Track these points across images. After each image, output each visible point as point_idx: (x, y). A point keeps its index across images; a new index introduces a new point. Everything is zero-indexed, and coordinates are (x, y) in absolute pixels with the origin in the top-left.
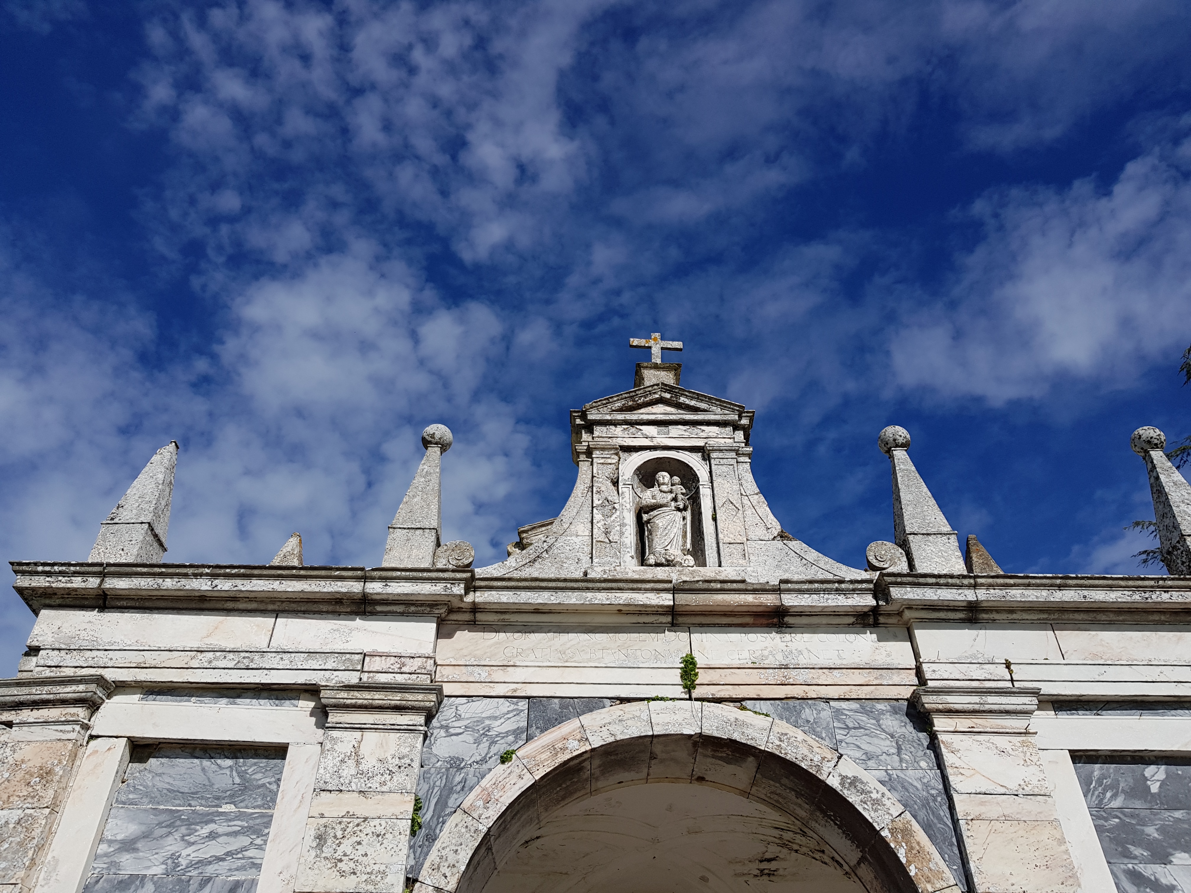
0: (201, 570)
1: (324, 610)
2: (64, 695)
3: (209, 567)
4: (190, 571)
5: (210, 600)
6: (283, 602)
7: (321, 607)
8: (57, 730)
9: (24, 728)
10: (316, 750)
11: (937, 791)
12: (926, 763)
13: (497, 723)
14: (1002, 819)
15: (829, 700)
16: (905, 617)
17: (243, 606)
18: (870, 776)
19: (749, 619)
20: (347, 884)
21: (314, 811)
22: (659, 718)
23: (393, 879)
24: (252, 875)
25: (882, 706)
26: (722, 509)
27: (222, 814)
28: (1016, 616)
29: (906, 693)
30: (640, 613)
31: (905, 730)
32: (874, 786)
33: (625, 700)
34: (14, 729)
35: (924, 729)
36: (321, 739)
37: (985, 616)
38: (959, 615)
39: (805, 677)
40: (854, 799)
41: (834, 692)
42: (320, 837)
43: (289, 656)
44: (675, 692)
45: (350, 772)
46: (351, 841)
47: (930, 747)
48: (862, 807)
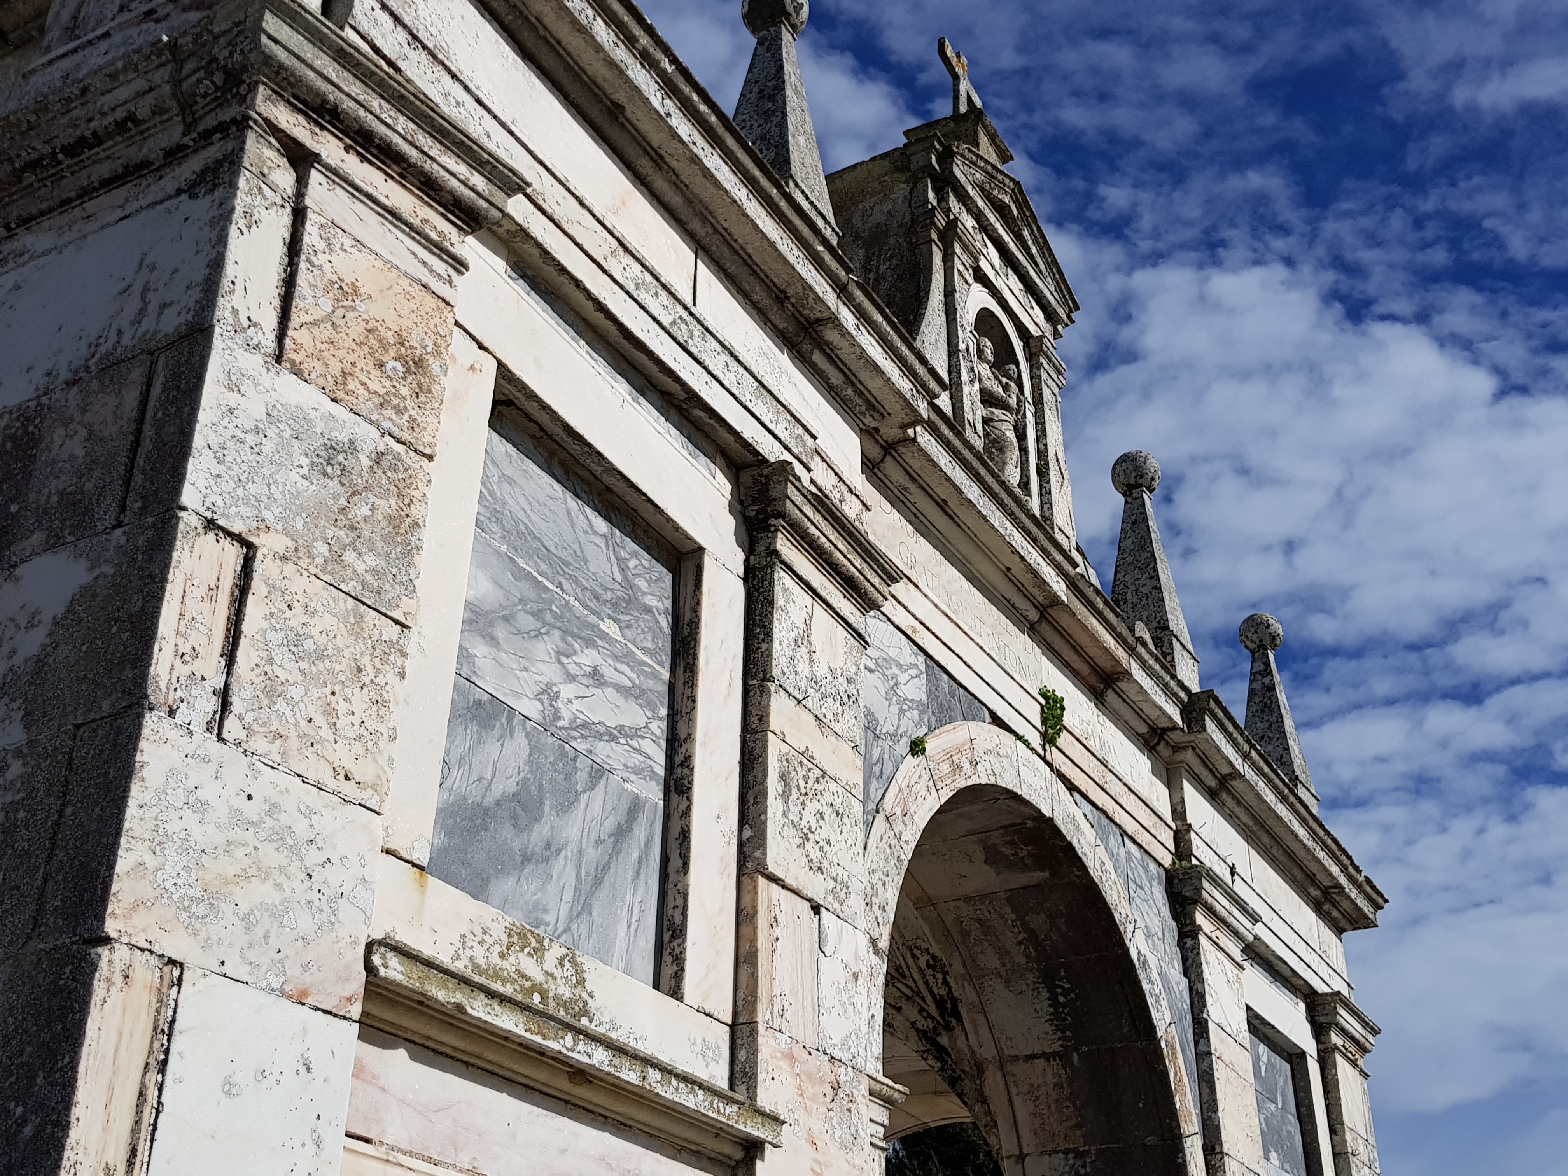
0: (659, 55)
1: (755, 297)
2: (443, 173)
3: (674, 61)
4: (644, 40)
5: (623, 124)
6: (716, 230)
7: (757, 289)
8: (414, 254)
9: (339, 190)
10: (739, 590)
11: (1186, 1006)
12: (1178, 965)
13: (903, 678)
14: (1231, 1066)
15: (1124, 833)
16: (1180, 756)
17: (660, 184)
18: (1152, 961)
19: (1085, 669)
20: (816, 887)
21: (775, 721)
22: (1025, 772)
23: (856, 903)
24: (654, 794)
25: (1152, 866)
26: (1052, 465)
27: (604, 636)
28: (1238, 810)
29: (1167, 860)
30: (1020, 588)
31: (1166, 911)
32: (1155, 976)
33: (997, 721)
34: (315, 177)
35: (1175, 917)
36: (741, 571)
37: (1224, 796)
38: (1212, 783)
39: (1115, 788)
40: (1146, 986)
41: (1130, 826)
42: (784, 777)
43: (733, 364)
44: (1035, 740)
45: (803, 668)
46: (812, 807)
47: (1181, 944)
48: (1150, 1000)
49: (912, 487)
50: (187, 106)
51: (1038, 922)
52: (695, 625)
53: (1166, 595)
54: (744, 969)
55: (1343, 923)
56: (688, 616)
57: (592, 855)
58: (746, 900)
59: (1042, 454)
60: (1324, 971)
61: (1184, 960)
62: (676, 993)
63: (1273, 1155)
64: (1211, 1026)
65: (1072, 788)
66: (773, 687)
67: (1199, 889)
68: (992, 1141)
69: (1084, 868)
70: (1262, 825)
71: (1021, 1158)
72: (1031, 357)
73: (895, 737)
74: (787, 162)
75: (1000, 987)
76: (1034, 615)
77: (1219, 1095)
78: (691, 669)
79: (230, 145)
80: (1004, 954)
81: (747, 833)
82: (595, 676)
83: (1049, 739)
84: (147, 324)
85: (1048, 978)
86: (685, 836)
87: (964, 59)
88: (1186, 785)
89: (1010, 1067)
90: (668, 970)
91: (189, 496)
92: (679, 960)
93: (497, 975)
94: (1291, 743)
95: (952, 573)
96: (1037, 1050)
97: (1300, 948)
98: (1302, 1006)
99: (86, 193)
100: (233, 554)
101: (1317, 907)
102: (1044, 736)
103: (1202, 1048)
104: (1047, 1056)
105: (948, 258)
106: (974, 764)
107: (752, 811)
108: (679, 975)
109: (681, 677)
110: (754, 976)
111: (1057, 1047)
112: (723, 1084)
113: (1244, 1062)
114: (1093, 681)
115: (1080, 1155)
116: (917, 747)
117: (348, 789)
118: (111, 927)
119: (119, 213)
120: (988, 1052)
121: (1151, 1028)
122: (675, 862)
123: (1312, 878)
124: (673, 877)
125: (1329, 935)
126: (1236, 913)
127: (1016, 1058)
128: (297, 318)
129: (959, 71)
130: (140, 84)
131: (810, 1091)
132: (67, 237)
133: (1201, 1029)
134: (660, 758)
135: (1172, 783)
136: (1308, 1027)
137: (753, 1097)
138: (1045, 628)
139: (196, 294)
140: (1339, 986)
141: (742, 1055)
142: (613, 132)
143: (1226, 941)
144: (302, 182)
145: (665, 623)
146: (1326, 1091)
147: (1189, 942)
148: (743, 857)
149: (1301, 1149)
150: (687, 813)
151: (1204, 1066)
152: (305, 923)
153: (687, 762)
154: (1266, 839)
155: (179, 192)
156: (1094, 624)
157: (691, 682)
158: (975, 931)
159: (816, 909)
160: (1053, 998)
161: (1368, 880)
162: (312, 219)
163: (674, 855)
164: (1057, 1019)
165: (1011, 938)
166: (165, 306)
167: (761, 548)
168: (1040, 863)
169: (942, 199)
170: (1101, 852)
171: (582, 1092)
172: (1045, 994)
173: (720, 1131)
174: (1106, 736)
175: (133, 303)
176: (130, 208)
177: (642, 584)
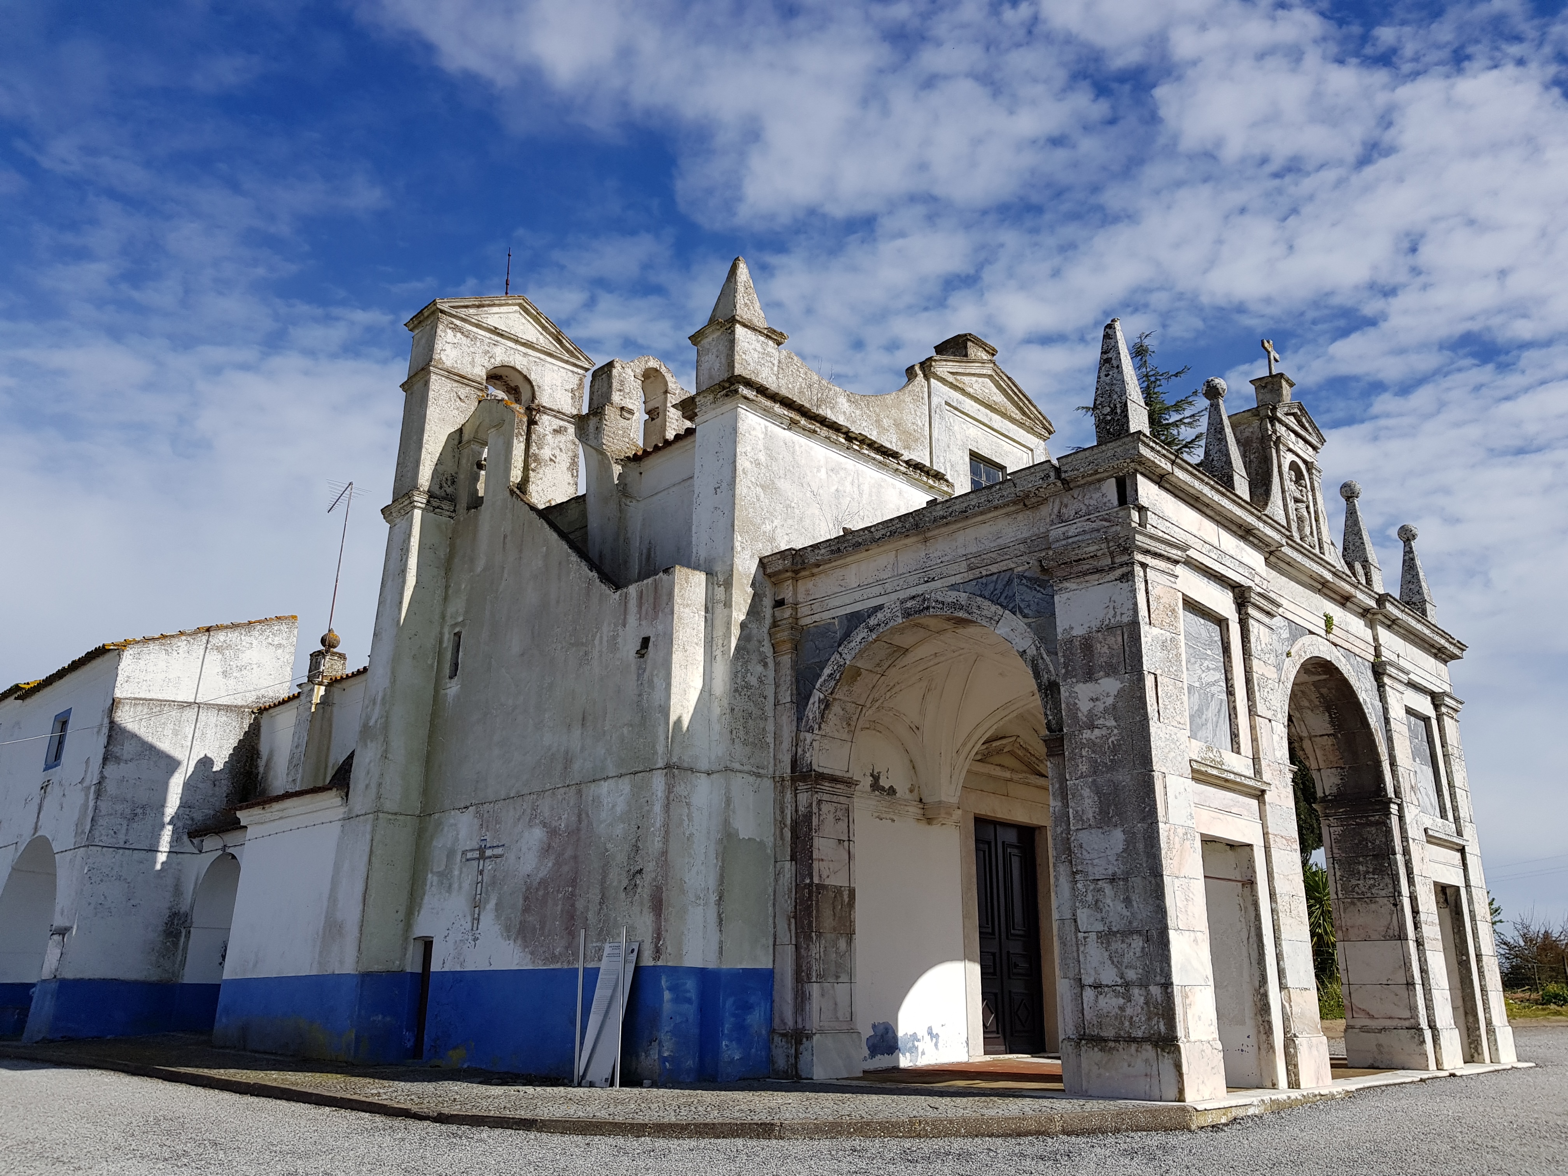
8: (1168, 578)
9: (1152, 571)
10: (1238, 626)
11: (1382, 714)
12: (1378, 699)
13: (1282, 631)
14: (1399, 733)
15: (1355, 655)
16: (1375, 617)
17: (1208, 512)
18: (1368, 700)
19: (1338, 598)
20: (1269, 714)
21: (1255, 669)
22: (1321, 648)
23: (1279, 715)
24: (1224, 696)
25: (1367, 663)
26: (1321, 515)
27: (1208, 655)
28: (1400, 630)
29: (1372, 659)
30: (1315, 580)
31: (1372, 679)
32: (1369, 706)
33: (1311, 633)
34: (1148, 570)
35: (1376, 680)
36: (1238, 620)
37: (1394, 626)
38: (1389, 623)
39: (1352, 639)
40: (1366, 711)
41: (1357, 651)
42: (1258, 685)
43: (1233, 560)
44: (1323, 633)
45: (1259, 648)
46: (1266, 690)
47: (1379, 690)
48: (1368, 715)
49: (1279, 562)
50: (1111, 553)
51: (1324, 691)
52: (1229, 643)
53: (1367, 546)
54: (1255, 743)
55: (1447, 659)
56: (1226, 640)
57: (1214, 719)
58: (1252, 723)
59: (1316, 512)
60: (1438, 683)
61: (1380, 696)
62: (1239, 753)
63: (1417, 759)
64: (1391, 720)
65: (1336, 645)
66: (1252, 658)
67: (1385, 670)
68: (1307, 763)
69: (1342, 674)
70: (1410, 632)
71: (1319, 770)
72: (1309, 470)
73: (1282, 654)
74: (1231, 463)
75: (1309, 712)
76: (1320, 587)
77: (1395, 745)
78: (1229, 657)
79: (1130, 569)
80: (1310, 701)
81: (1250, 703)
82: (1208, 668)
83: (1328, 631)
84: (1118, 618)
85: (1328, 709)
86: (1235, 708)
87: (1271, 342)
88: (1379, 627)
89: (1313, 739)
90: (1235, 746)
91: (1145, 668)
92: (1238, 743)
93: (1206, 759)
94: (1423, 584)
95: (1293, 583)
96: (1324, 733)
97: (1428, 677)
98: (1429, 698)
99: (1085, 574)
100: (1153, 676)
101: (1435, 656)
102: (1326, 631)
103: (1388, 728)
104: (1328, 735)
105: (1278, 451)
106: (1305, 652)
107: (1251, 697)
108: (1239, 748)
109: (1227, 660)
110: (1258, 745)
111: (1332, 732)
112: (1253, 776)
113: (1405, 730)
114: (1342, 601)
115: (1342, 768)
116: (1288, 655)
117: (1180, 726)
118: (1154, 768)
119: (1097, 583)
120: (1305, 734)
121: (1368, 725)
122: (1233, 716)
123: (1433, 646)
124: (1233, 720)
125: (1441, 666)
126: (1400, 674)
127: (1316, 736)
128: (1152, 611)
129: (1270, 349)
130: (1096, 547)
131: (1275, 773)
132: (1081, 587)
133: (1387, 721)
134: (1224, 685)
135: (1371, 625)
136: (1432, 706)
137: (1262, 778)
138: (1325, 590)
139: (1131, 612)
140: (1447, 689)
141: (1257, 767)
142: (1197, 505)
143: (1397, 686)
144: (1145, 572)
145: (1220, 643)
146: (1440, 731)
147: (1382, 689)
148: (1250, 711)
149: (1429, 755)
150: (1234, 701)
151: (1389, 734)
152: (1179, 759)
153: (1232, 686)
154: (1412, 637)
155: (1116, 580)
156: (1343, 584)
157: (1230, 661)
158: (1299, 694)
159: (1270, 721)
160: (1330, 716)
161: (1458, 642)
162: (1149, 582)
163: (1232, 713)
164: (1332, 722)
165: (1313, 696)
166: (1122, 614)
167: (1243, 612)
168: (1325, 673)
169: (1273, 425)
170: (1348, 666)
171: (1227, 784)
172: (1327, 714)
173: (1256, 789)
174: (1348, 620)
175: (1112, 612)
176: (1101, 581)
177: (1213, 634)
